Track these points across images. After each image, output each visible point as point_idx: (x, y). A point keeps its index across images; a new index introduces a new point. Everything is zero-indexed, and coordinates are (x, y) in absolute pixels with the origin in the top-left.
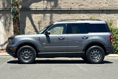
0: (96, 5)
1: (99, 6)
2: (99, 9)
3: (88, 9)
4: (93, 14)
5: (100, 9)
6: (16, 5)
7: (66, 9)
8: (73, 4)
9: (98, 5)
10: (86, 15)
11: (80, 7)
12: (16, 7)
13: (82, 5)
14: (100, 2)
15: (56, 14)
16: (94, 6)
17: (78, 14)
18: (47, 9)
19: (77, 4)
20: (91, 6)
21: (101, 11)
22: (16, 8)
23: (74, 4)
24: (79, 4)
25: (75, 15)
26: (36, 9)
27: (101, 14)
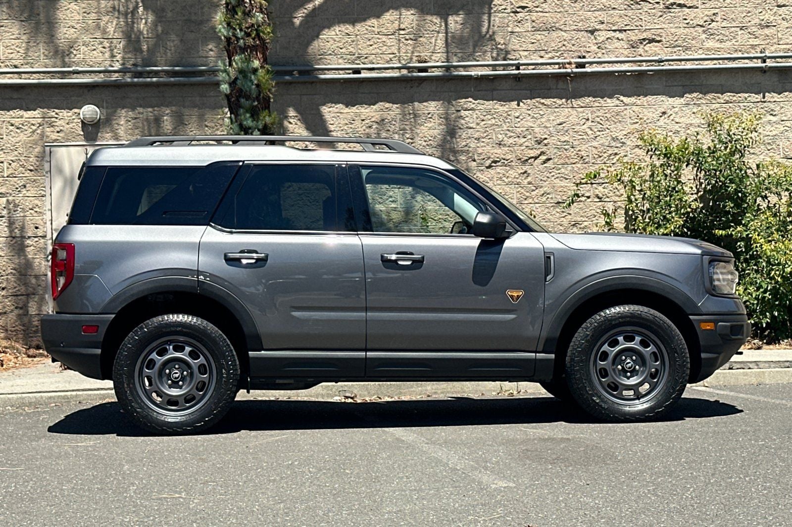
0: (742, 37)
1: (756, 42)
2: (760, 64)
3: (689, 66)
4: (727, 96)
5: (770, 63)
6: (254, 48)
7: (550, 70)
8: (592, 32)
9: (751, 42)
10: (677, 101)
11: (641, 50)
12: (256, 63)
13: (652, 41)
14: (767, 16)
15: (489, 104)
16: (728, 44)
17: (626, 100)
18: (424, 70)
19: (618, 35)
20: (710, 44)
21: (775, 78)
22: (255, 71)
23: (602, 36)
24: (634, 36)
25: (610, 102)
26: (357, 71)
27: (776, 97)
